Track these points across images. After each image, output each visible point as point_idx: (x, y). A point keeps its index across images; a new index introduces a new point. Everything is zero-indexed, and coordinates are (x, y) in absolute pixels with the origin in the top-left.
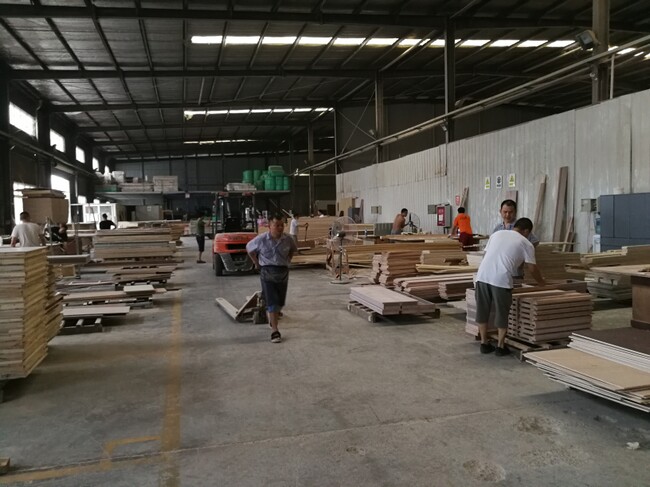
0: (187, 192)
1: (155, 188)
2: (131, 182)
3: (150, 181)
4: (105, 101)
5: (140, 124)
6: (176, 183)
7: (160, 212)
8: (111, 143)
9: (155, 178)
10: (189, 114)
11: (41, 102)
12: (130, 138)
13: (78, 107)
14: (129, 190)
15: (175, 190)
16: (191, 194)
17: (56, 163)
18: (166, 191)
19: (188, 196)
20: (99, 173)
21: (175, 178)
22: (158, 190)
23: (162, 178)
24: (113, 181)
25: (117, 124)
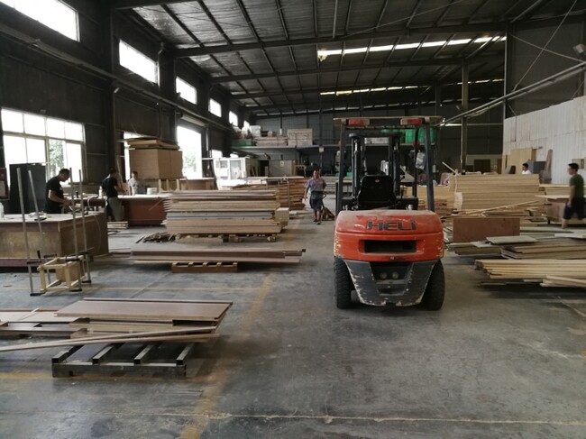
0: (321, 145)
1: (289, 142)
2: (266, 136)
3: (284, 135)
4: (230, 41)
5: (272, 71)
6: (311, 137)
7: (293, 167)
8: (248, 96)
9: (289, 131)
10: (323, 54)
11: (162, 44)
12: (265, 90)
13: (202, 49)
14: (263, 145)
15: (310, 144)
16: (325, 148)
17: (182, 113)
18: (300, 145)
19: (321, 150)
20: (237, 129)
21: (310, 131)
22: (292, 144)
23: (296, 131)
24: (250, 136)
25: (248, 73)
